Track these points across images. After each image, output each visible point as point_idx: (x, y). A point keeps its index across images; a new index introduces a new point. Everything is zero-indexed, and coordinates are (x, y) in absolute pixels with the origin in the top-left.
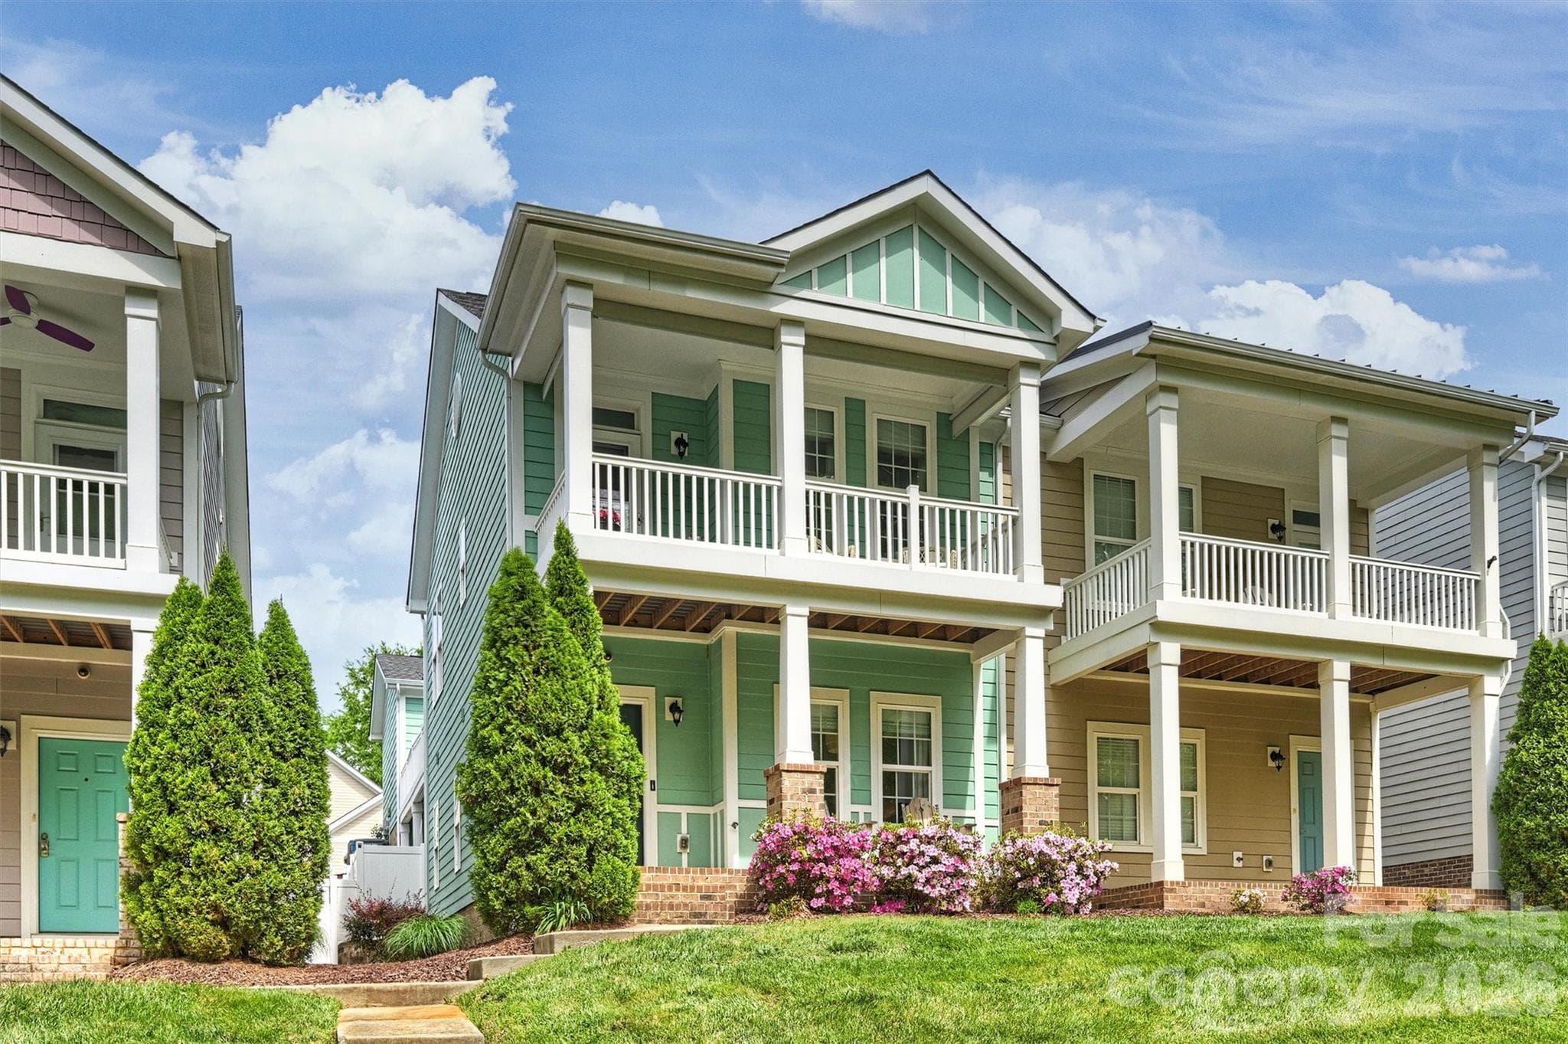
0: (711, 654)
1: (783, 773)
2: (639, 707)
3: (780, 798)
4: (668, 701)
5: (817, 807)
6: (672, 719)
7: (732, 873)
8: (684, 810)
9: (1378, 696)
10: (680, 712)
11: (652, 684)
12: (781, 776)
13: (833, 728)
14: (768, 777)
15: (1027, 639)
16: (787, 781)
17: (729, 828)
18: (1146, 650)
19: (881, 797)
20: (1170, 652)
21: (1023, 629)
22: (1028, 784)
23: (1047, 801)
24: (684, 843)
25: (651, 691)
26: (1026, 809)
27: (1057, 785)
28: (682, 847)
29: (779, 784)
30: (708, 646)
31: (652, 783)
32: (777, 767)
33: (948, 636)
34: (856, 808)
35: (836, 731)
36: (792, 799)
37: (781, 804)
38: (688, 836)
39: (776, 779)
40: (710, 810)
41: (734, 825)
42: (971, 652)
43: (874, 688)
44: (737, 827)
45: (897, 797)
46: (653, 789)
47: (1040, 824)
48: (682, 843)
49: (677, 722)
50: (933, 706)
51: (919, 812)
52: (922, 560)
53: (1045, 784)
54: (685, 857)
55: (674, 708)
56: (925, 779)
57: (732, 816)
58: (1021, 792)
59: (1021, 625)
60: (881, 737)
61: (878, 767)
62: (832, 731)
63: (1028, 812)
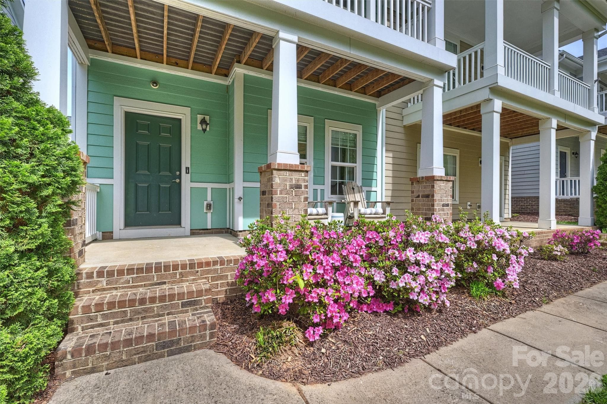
0: (228, 90)
1: (274, 172)
2: (180, 120)
3: (271, 193)
4: (200, 117)
5: (302, 200)
6: (201, 129)
7: (224, 264)
8: (209, 186)
9: (514, 140)
10: (207, 124)
11: (188, 105)
12: (272, 174)
13: (303, 139)
14: (261, 172)
15: (435, 87)
16: (277, 179)
17: (236, 200)
18: (480, 104)
19: (330, 180)
20: (498, 104)
21: (432, 80)
22: (438, 180)
23: (446, 191)
24: (209, 206)
25: (187, 111)
26: (437, 197)
27: (451, 181)
28: (207, 209)
29: (271, 180)
30: (227, 86)
31: (187, 169)
32: (269, 166)
33: (367, 92)
34: (316, 187)
35: (306, 141)
36: (281, 193)
37: (272, 198)
38: (212, 203)
39: (267, 176)
40: (227, 186)
41: (240, 199)
42: (377, 103)
43: (327, 118)
44: (242, 200)
45: (338, 180)
46: (187, 173)
47: (443, 206)
48: (207, 207)
49: (204, 130)
50: (358, 131)
51: (352, 190)
52: (376, 21)
53: (446, 180)
54: (209, 215)
55: (203, 122)
56: (352, 171)
57: (239, 192)
58: (434, 185)
59: (432, 78)
60: (330, 146)
61: (329, 163)
62: (303, 141)
63: (437, 198)
